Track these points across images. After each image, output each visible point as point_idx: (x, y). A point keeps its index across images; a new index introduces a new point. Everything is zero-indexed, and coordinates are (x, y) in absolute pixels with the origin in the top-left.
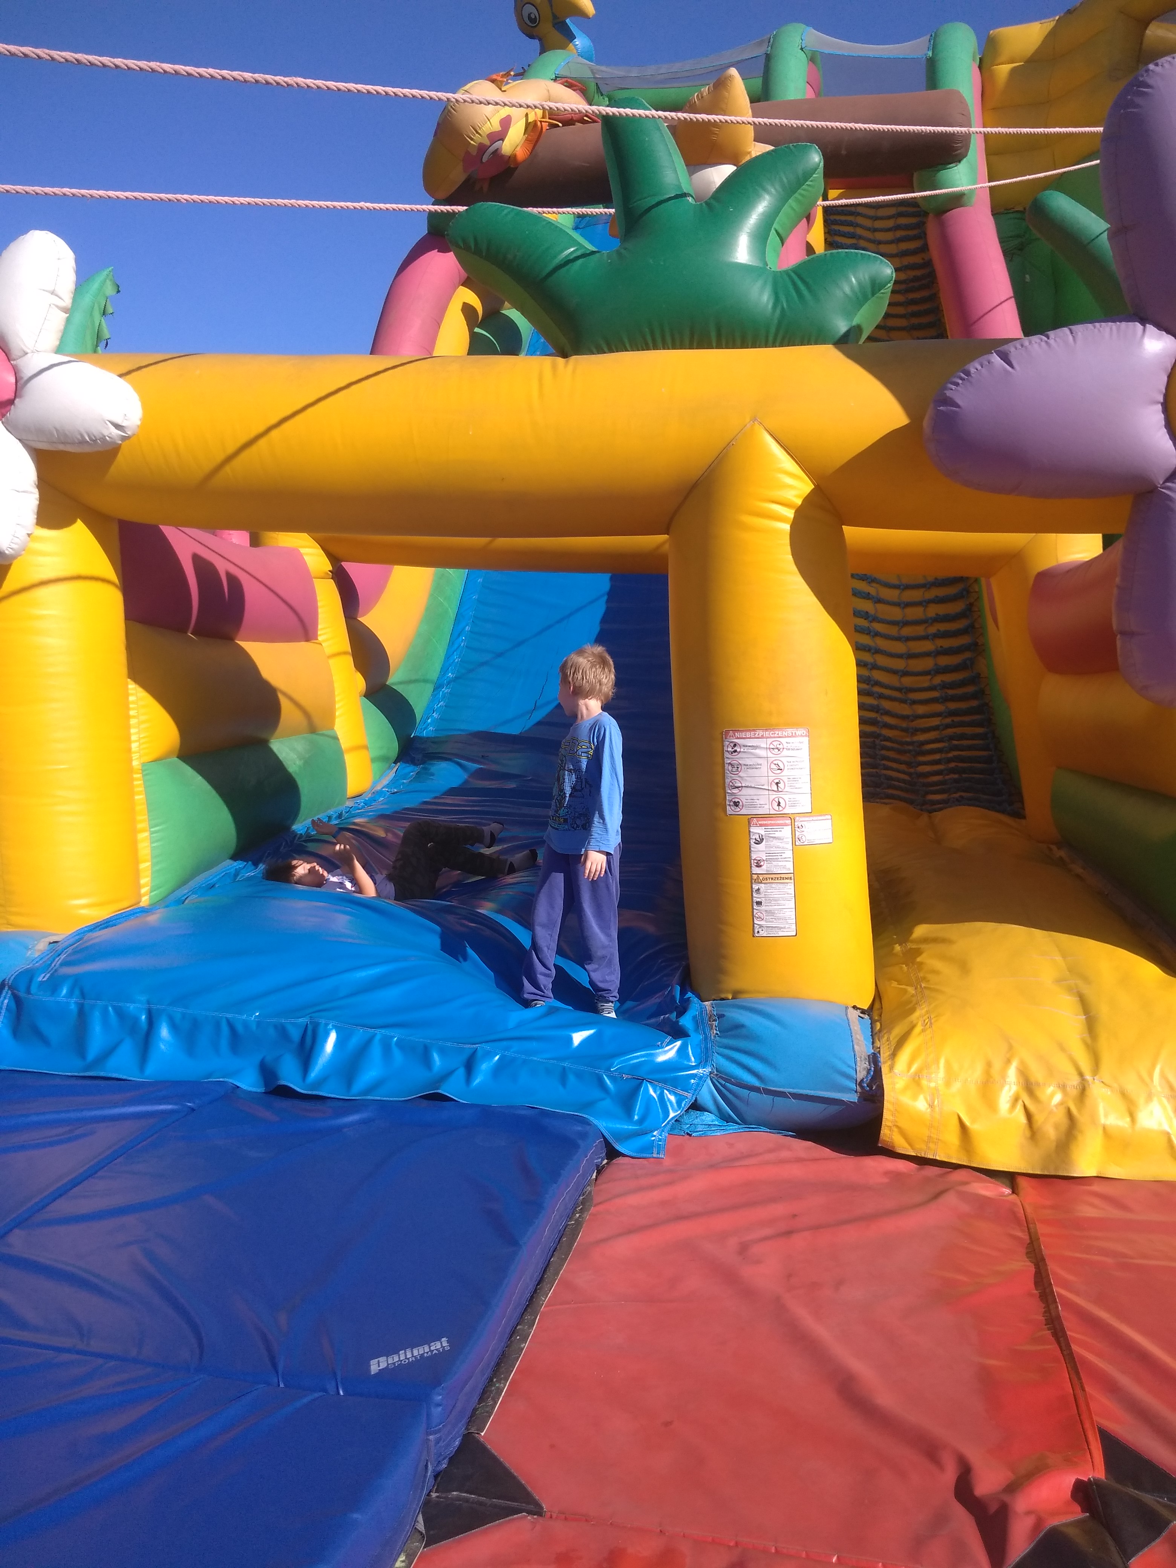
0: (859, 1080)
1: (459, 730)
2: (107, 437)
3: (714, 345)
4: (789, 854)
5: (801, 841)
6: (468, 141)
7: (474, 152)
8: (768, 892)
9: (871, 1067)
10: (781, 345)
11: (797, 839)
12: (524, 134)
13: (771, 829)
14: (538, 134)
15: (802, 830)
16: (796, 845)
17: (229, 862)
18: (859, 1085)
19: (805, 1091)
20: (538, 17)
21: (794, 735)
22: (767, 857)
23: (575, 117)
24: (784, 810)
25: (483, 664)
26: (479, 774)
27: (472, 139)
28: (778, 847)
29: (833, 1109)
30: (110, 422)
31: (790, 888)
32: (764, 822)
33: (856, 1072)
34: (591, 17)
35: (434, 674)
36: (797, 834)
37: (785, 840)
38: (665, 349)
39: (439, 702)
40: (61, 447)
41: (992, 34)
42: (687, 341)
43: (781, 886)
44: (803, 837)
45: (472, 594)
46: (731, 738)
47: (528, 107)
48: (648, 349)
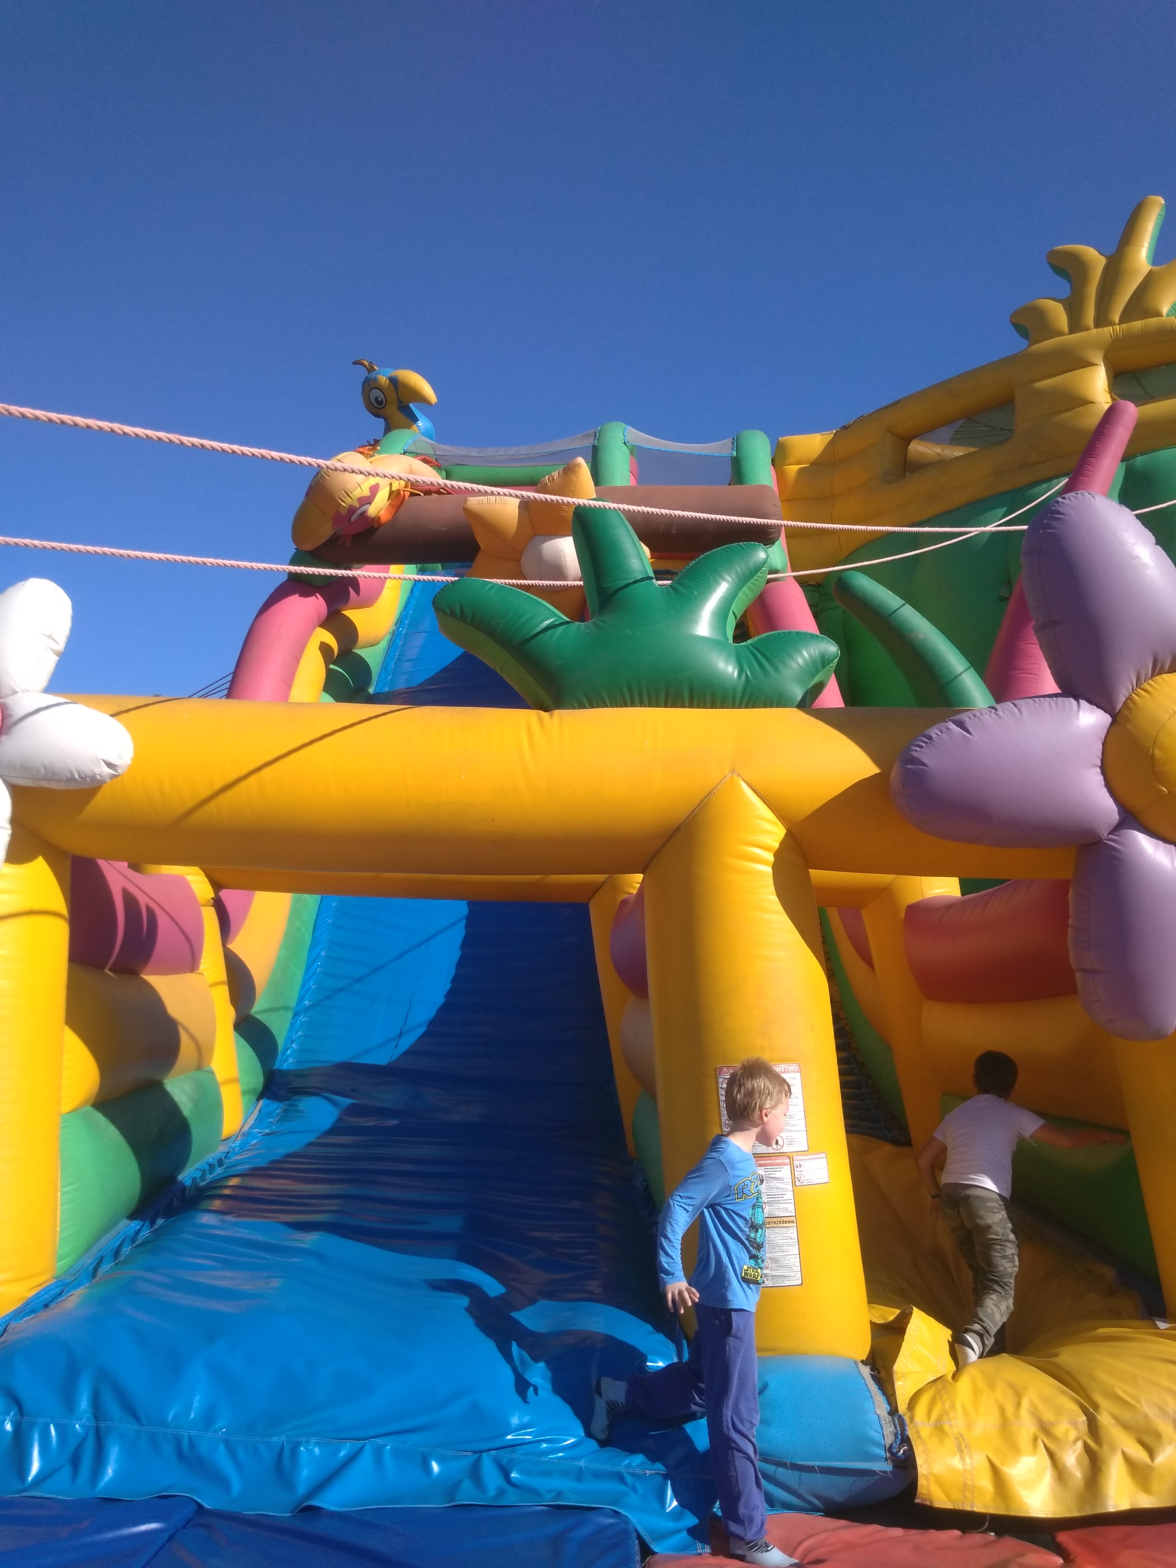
0: (887, 1446)
1: (322, 1062)
2: (98, 776)
3: (687, 704)
4: (789, 1195)
5: (801, 1181)
6: (340, 503)
7: (344, 513)
8: (772, 1238)
9: (897, 1431)
10: (747, 707)
11: (797, 1180)
12: (388, 500)
13: (771, 1169)
14: (401, 501)
15: (801, 1169)
16: (795, 1186)
17: (126, 1222)
18: (889, 1451)
19: (833, 1463)
20: (384, 401)
21: (787, 1070)
22: (769, 1199)
23: (433, 489)
24: (782, 1149)
25: (340, 990)
26: (351, 1111)
27: (343, 501)
28: (778, 1188)
29: (861, 1483)
30: (102, 760)
31: (792, 1232)
32: (764, 1162)
33: (884, 1438)
34: (433, 404)
35: (293, 1002)
36: (796, 1173)
37: (785, 1180)
38: (641, 707)
39: (297, 1032)
40: (45, 784)
41: (781, 440)
42: (662, 701)
43: (784, 1230)
44: (802, 1177)
45: (326, 918)
46: (725, 1074)
47: (393, 477)
48: (626, 706)
